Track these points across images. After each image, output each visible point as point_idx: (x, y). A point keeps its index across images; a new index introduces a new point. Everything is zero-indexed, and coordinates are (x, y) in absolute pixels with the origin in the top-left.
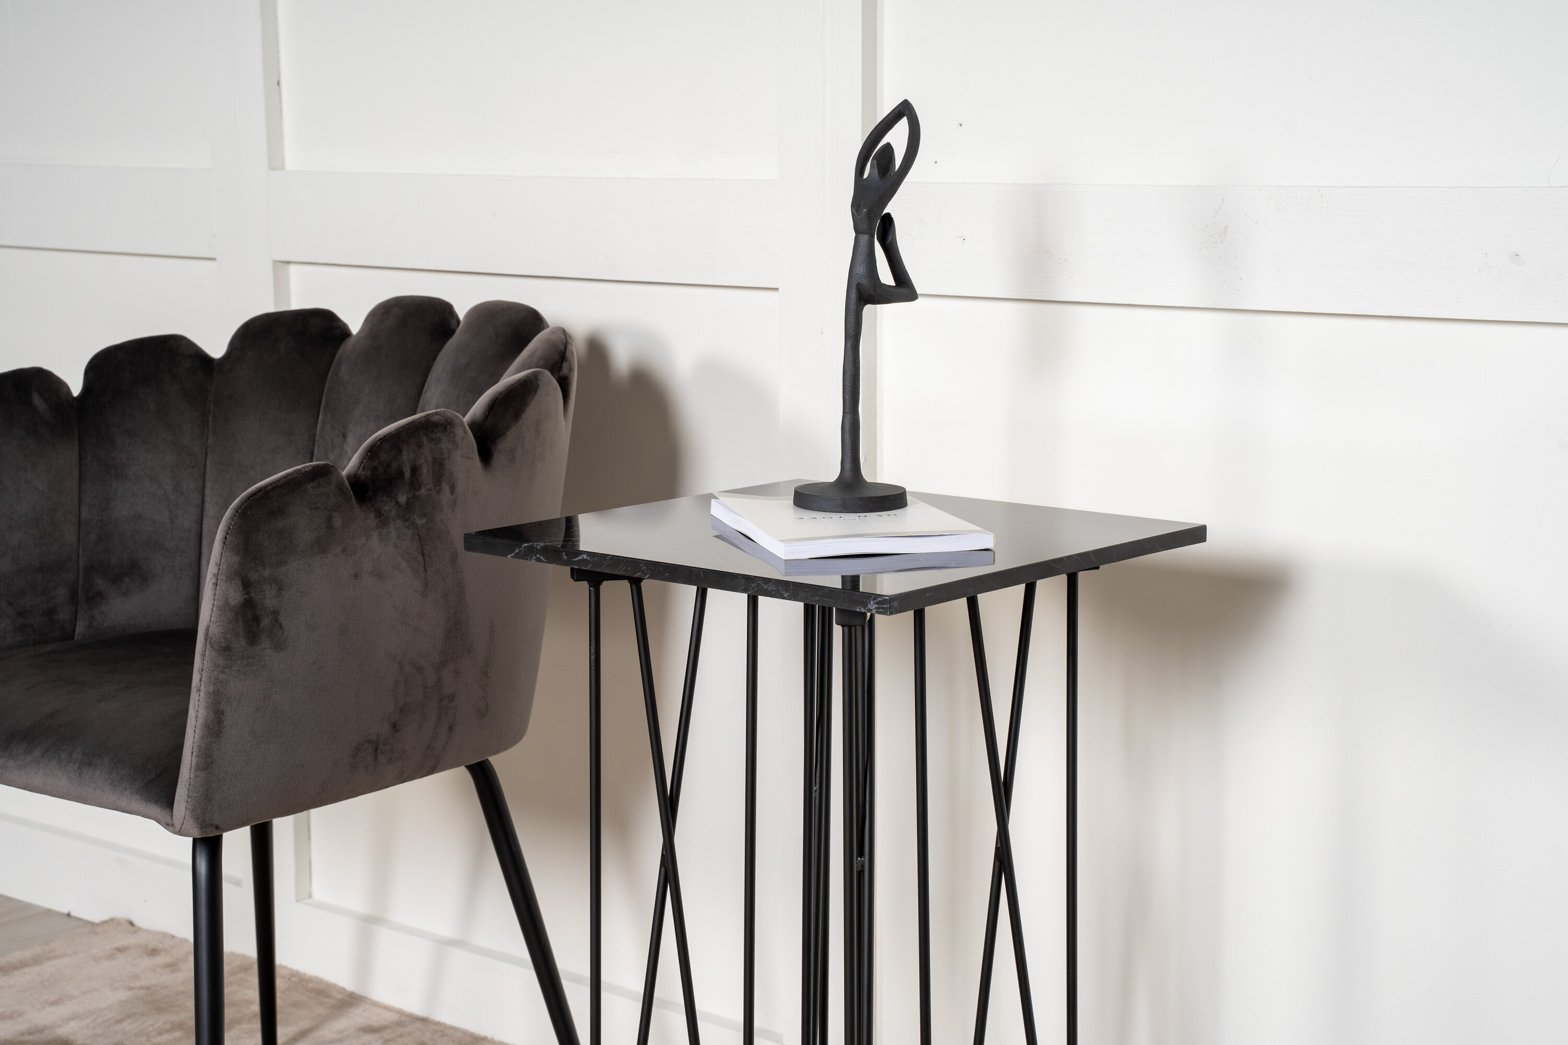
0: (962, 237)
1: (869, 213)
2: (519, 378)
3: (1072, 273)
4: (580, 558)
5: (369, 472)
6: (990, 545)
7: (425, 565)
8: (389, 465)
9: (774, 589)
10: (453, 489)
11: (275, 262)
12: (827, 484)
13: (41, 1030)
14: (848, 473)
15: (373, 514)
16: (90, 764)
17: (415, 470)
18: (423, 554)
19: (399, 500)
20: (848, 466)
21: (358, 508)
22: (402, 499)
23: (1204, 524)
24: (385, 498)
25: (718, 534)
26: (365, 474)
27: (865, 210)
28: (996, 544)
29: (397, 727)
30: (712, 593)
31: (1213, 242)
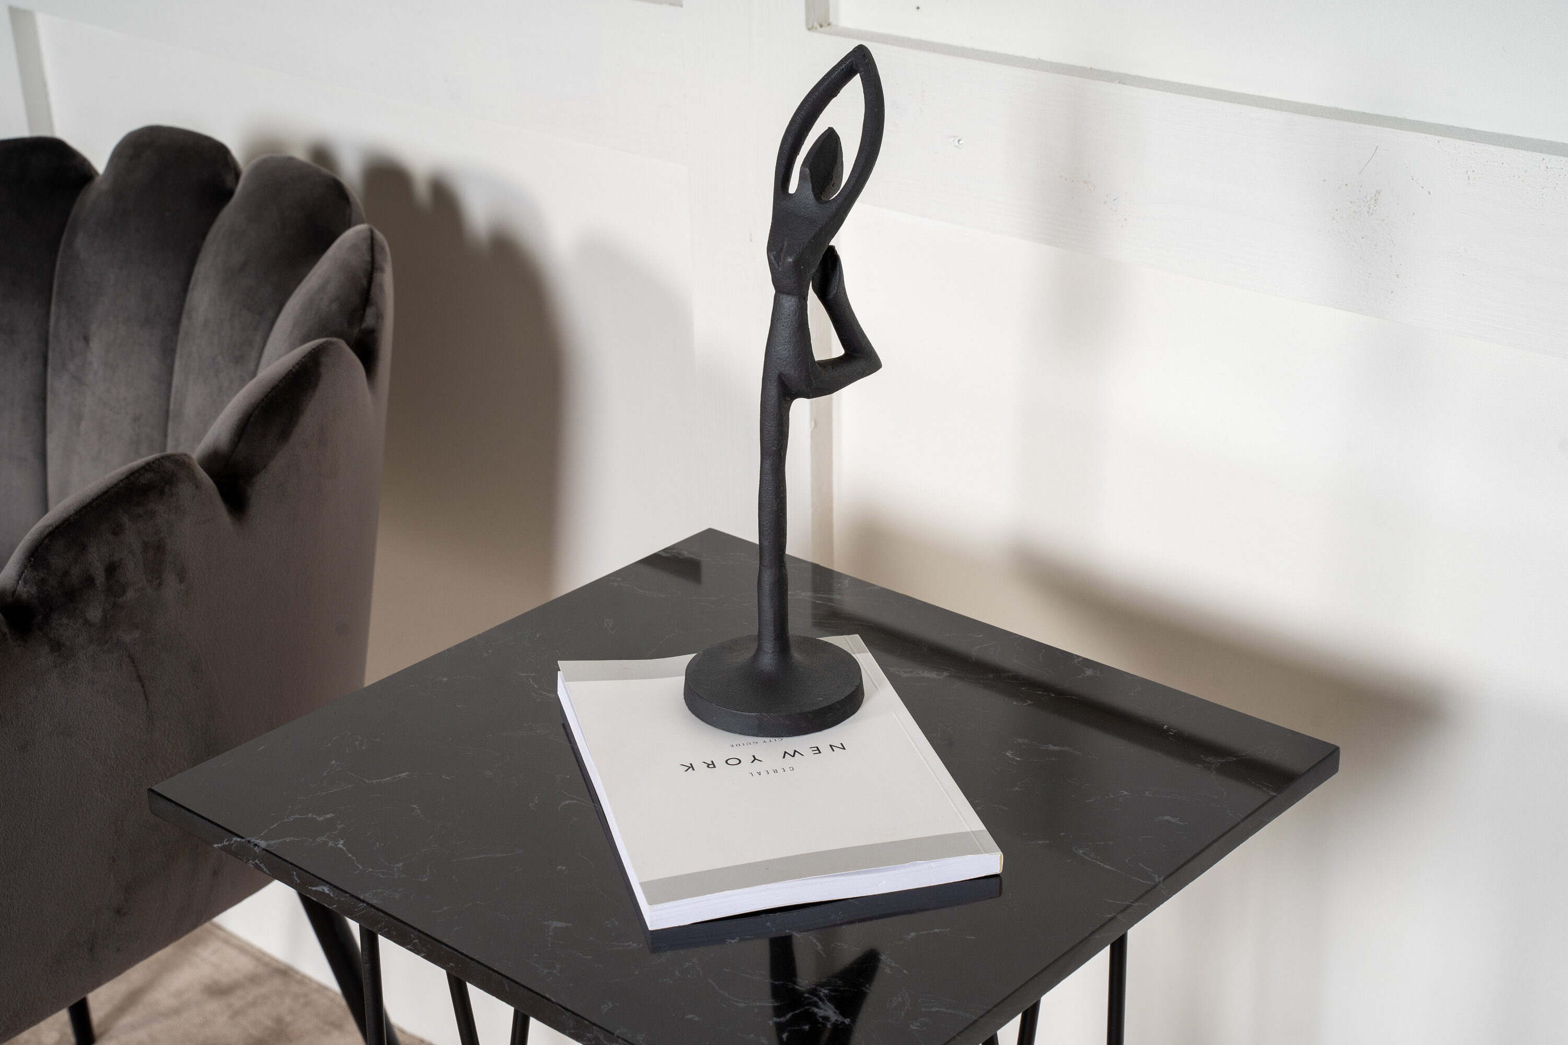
0: (957, 137)
1: (797, 263)
2: (286, 371)
3: (1125, 220)
5: (35, 588)
7: (145, 692)
8: (66, 573)
10: (182, 577)
15: (46, 647)
17: (111, 569)
18: (140, 679)
19: (89, 618)
21: (20, 646)
22: (95, 614)
24: (65, 621)
26: (28, 592)
27: (791, 259)
29: (125, 909)
31: (1355, 212)
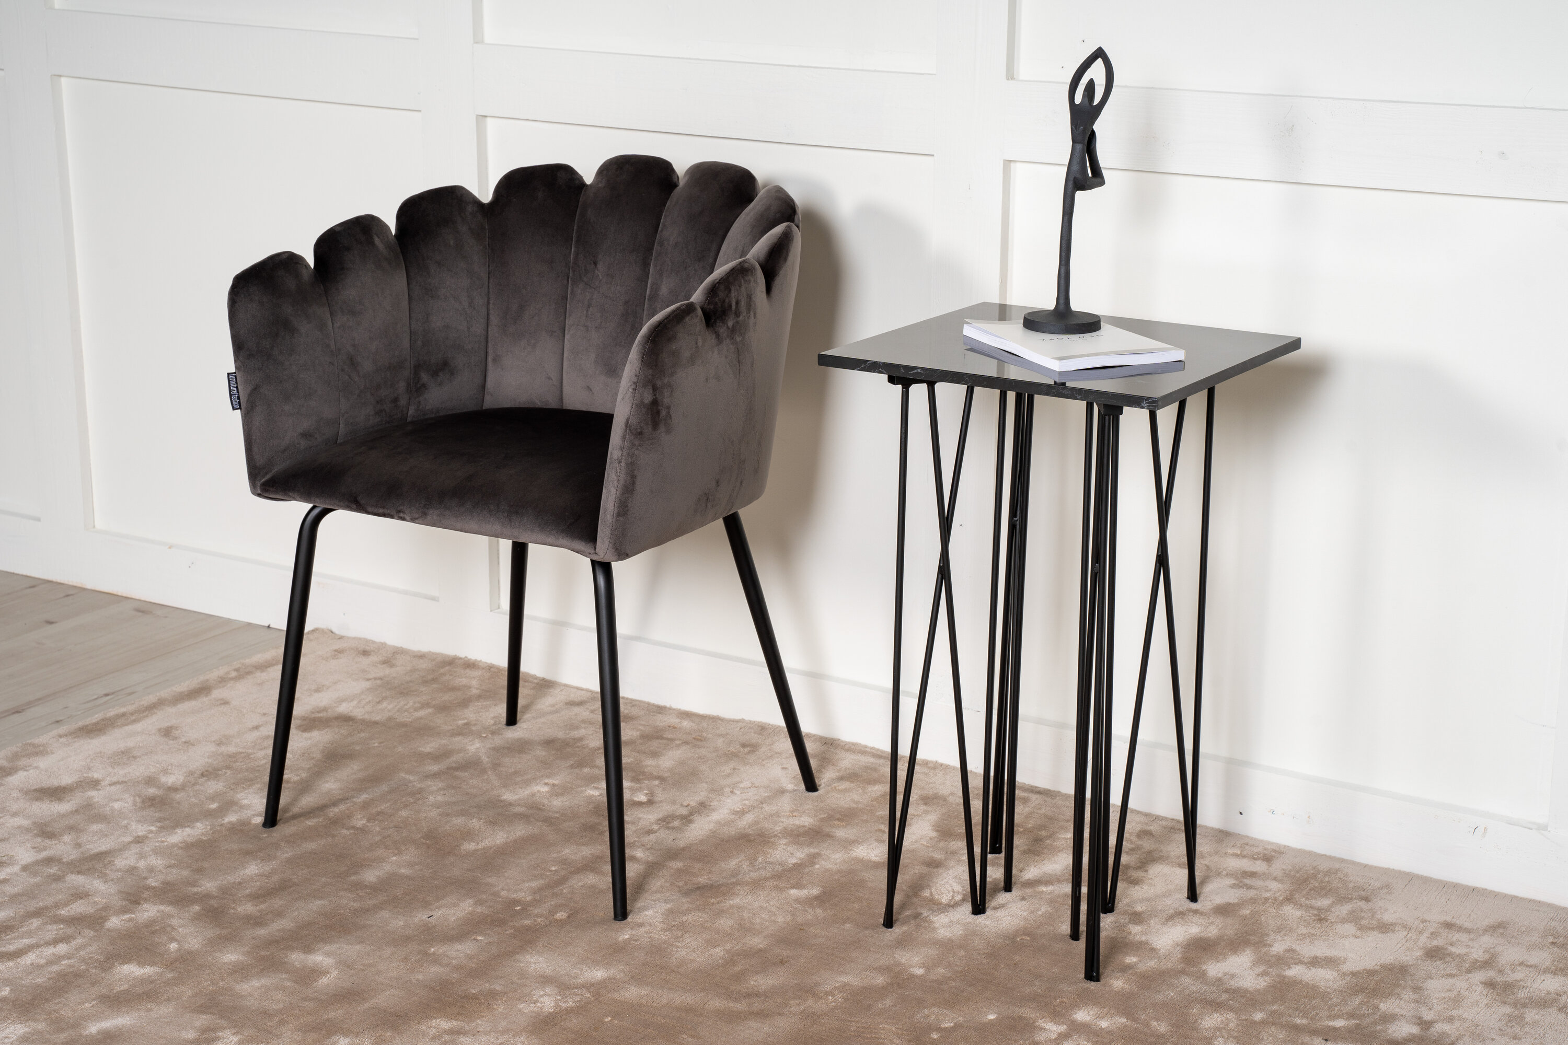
1: (1084, 129)
3: (1173, 153)
4: (915, 371)
5: (713, 306)
6: (1182, 358)
7: (739, 370)
8: (724, 301)
9: (1070, 393)
10: (755, 314)
11: (477, 115)
12: (1049, 312)
13: (325, 709)
14: (1062, 307)
15: (715, 335)
16: (517, 513)
17: (737, 303)
18: (738, 362)
19: (728, 325)
20: (1062, 301)
21: (709, 333)
22: (730, 324)
23: (1299, 337)
24: (721, 324)
25: (969, 347)
26: (707, 306)
27: (1082, 128)
28: (1186, 357)
29: (719, 483)
30: (977, 389)
31: (1284, 137)
